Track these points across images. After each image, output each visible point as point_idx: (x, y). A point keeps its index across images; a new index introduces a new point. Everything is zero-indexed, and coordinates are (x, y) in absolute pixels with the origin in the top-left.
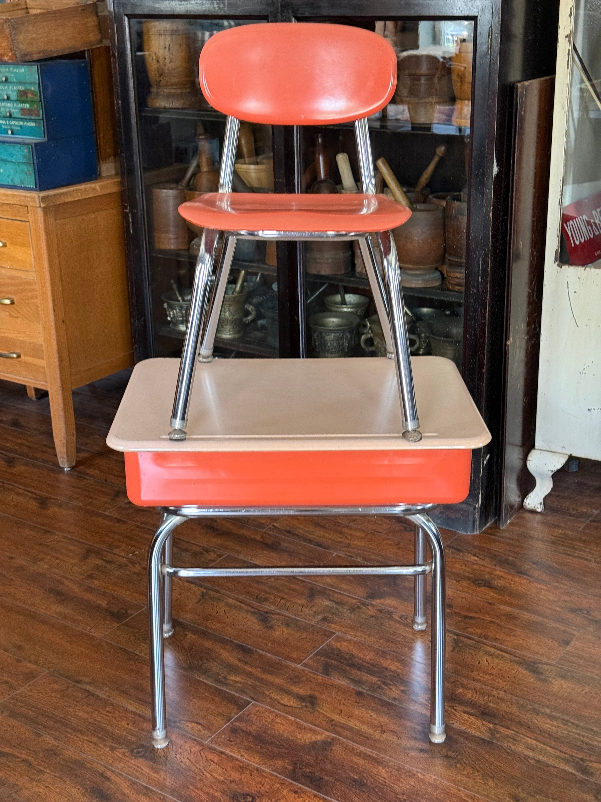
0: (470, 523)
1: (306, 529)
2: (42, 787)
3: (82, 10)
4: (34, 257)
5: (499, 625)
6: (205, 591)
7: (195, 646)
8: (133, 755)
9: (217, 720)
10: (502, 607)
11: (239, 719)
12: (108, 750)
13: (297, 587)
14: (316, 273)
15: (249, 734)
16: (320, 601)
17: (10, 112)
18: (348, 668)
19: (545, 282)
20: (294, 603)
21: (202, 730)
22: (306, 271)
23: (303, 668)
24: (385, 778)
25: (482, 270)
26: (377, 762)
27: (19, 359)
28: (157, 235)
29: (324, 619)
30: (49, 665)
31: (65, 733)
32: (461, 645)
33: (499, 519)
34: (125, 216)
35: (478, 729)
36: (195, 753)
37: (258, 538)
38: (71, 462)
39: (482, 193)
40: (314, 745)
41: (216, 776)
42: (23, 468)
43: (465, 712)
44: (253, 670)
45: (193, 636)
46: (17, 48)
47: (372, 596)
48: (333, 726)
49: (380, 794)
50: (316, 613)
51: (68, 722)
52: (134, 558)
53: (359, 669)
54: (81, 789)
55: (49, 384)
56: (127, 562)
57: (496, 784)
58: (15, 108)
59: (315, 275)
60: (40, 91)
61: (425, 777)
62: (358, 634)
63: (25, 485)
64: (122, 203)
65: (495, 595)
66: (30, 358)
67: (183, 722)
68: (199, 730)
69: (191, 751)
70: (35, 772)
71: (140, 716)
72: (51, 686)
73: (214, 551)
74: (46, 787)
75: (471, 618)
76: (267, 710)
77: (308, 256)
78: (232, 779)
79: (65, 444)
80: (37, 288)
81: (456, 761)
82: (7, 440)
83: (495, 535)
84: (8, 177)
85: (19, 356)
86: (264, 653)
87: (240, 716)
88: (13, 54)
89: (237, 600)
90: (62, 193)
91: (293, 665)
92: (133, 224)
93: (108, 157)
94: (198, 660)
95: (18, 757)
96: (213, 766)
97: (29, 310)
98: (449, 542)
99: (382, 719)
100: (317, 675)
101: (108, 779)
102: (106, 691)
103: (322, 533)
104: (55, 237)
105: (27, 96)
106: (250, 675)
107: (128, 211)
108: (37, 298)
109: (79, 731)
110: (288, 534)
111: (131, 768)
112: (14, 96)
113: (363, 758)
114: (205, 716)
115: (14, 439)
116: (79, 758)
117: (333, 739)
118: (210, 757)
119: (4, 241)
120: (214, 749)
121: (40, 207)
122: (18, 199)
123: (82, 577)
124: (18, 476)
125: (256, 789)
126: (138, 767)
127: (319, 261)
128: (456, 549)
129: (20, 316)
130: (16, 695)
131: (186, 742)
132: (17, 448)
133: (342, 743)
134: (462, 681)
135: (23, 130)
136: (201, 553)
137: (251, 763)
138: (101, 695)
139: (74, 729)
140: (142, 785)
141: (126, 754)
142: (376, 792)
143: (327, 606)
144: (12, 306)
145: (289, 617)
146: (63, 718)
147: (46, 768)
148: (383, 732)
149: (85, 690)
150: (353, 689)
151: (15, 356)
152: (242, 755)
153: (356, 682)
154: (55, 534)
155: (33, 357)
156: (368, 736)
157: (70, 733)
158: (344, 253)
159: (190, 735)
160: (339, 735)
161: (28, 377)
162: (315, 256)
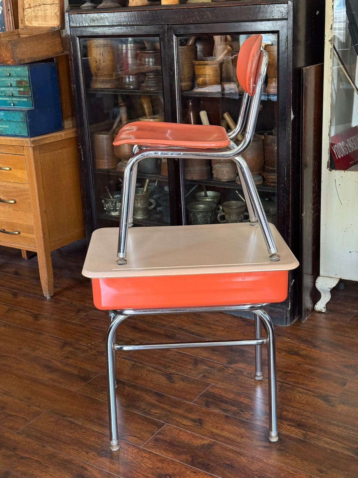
0: (285, 320)
1: (190, 327)
2: (48, 475)
3: (52, 34)
4: (28, 176)
5: (305, 376)
6: (134, 363)
7: (131, 394)
8: (99, 456)
9: (146, 435)
10: (306, 366)
11: (159, 434)
12: (84, 453)
13: (187, 359)
14: (191, 179)
15: (165, 441)
16: (201, 366)
17: (12, 93)
18: (220, 403)
19: (322, 180)
20: (186, 368)
21: (138, 440)
22: (185, 178)
23: (193, 404)
24: (245, 463)
25: (286, 173)
26: (241, 454)
27: (19, 235)
28: (97, 160)
29: (204, 376)
30: (47, 408)
31: (60, 445)
32: (284, 388)
33: (301, 317)
34: (79, 150)
35: (297, 434)
36: (135, 453)
37: (163, 332)
38: (51, 294)
39: (285, 130)
40: (203, 446)
41: (148, 465)
42: (23, 298)
43: (288, 425)
44: (165, 406)
45: (129, 389)
46: (16, 56)
47: (230, 363)
48: (213, 435)
49: (243, 472)
50: (199, 373)
51: (60, 439)
52: (91, 346)
53: (226, 403)
54: (71, 475)
55: (37, 248)
56: (87, 349)
57: (309, 464)
58: (15, 91)
59: (190, 180)
60: (29, 80)
61: (268, 462)
62: (224, 384)
63: (25, 307)
64: (77, 143)
65: (301, 359)
66: (26, 234)
67: (126, 436)
68: (136, 440)
69: (132, 452)
70: (44, 467)
71: (102, 434)
72: (49, 419)
73: (137, 341)
74: (51, 475)
75: (289, 373)
76: (174, 428)
77: (186, 169)
78: (157, 467)
79: (47, 283)
80: (30, 193)
81: (285, 452)
82: (12, 282)
83: (299, 326)
84: (12, 130)
85: (19, 233)
86: (171, 396)
87: (159, 432)
88: (13, 60)
89: (153, 367)
90: (44, 139)
91: (188, 402)
92: (83, 154)
93: (68, 117)
94: (133, 402)
95: (33, 459)
96: (146, 460)
97: (25, 206)
99: (241, 431)
100: (202, 407)
101: (86, 469)
102: (81, 421)
103: (199, 329)
104: (40, 163)
105: (22, 84)
106: (163, 409)
107: (80, 147)
108: (29, 199)
109: (67, 444)
110: (180, 330)
111: (99, 462)
112: (14, 84)
113: (232, 452)
114: (139, 432)
115: (16, 282)
116: (68, 459)
117: (214, 442)
118: (144, 455)
119: (10, 167)
120: (146, 451)
121: (31, 146)
122: (18, 142)
123: (62, 358)
124: (20, 302)
125: (172, 472)
126: (103, 462)
127: (192, 172)
128: (277, 335)
129: (20, 209)
130: (29, 425)
131: (129, 447)
132: (18, 287)
133: (219, 445)
134: (286, 408)
135: (20, 103)
137: (167, 457)
138: (78, 423)
139: (65, 443)
140: (106, 472)
141: (95, 455)
142: (240, 470)
143: (205, 369)
144: (16, 204)
145: (184, 376)
146: (57, 437)
147: (50, 465)
148: (242, 437)
149: (69, 420)
150: (223, 414)
151: (17, 233)
152: (162, 453)
153: (224, 410)
154: (44, 335)
155: (28, 233)
156: (234, 440)
157: (62, 445)
158: (206, 167)
159: (131, 444)
160: (217, 440)
161: (25, 245)
162: (190, 169)
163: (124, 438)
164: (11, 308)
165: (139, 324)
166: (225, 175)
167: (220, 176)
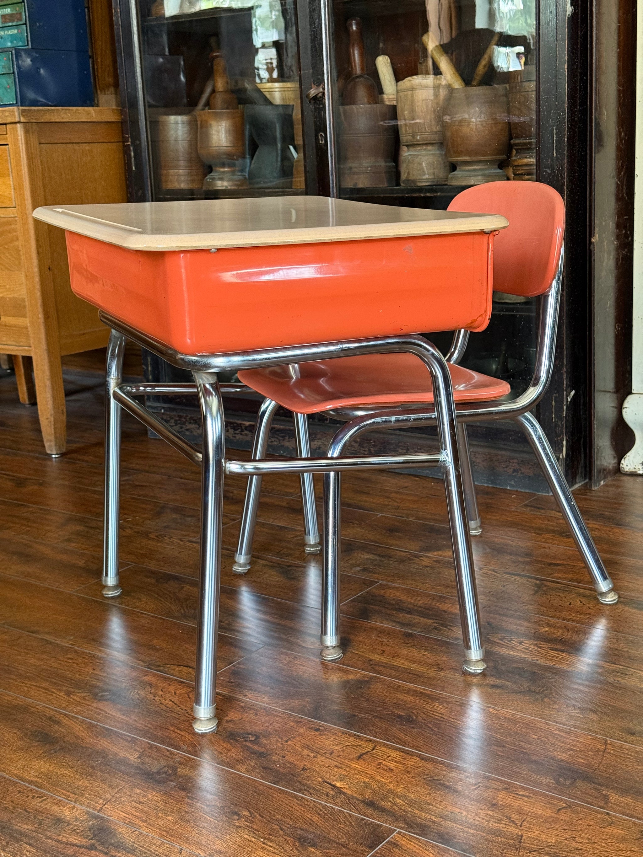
1: (345, 496)
4: (14, 189)
7: (193, 597)
8: (95, 699)
11: (245, 663)
12: (62, 694)
14: (352, 187)
16: (360, 555)
18: (394, 612)
19: (637, 172)
22: (340, 185)
24: (442, 714)
25: (557, 141)
26: (431, 698)
28: (164, 172)
29: (364, 570)
31: (9, 680)
32: (545, 588)
33: (590, 479)
34: (126, 151)
35: (572, 664)
36: (180, 695)
37: (284, 504)
38: (60, 447)
40: (344, 684)
43: (552, 649)
45: (191, 588)
47: (428, 549)
48: (371, 665)
50: (353, 566)
51: (13, 670)
52: (126, 524)
53: (408, 613)
54: (18, 733)
55: (33, 348)
57: (601, 718)
59: (351, 189)
61: (498, 712)
62: (408, 582)
63: (2, 469)
64: (123, 134)
66: (11, 318)
67: (168, 666)
69: (175, 693)
75: (558, 565)
76: (282, 652)
77: (342, 166)
78: (229, 719)
79: (53, 423)
80: (18, 227)
81: (543, 695)
83: (588, 495)
86: (284, 601)
87: (245, 659)
92: (135, 158)
93: (108, 87)
97: (9, 257)
98: (526, 502)
99: (439, 658)
100: (353, 619)
101: (59, 723)
102: (70, 640)
103: (365, 499)
104: (39, 163)
107: (129, 143)
108: (18, 239)
109: (26, 677)
110: (321, 500)
111: (91, 710)
113: (413, 695)
116: (21, 703)
117: (372, 678)
121: (19, 122)
123: (57, 541)
125: (262, 728)
126: (101, 709)
127: (355, 170)
128: (534, 507)
131: (170, 685)
133: (382, 681)
134: (549, 620)
135: (3, 41)
137: (256, 703)
138: (62, 644)
139: (21, 676)
140: (104, 728)
141: (87, 698)
142: (430, 728)
143: (368, 559)
146: (7, 666)
148: (440, 669)
149: (42, 639)
150: (400, 631)
152: (245, 696)
153: (403, 625)
154: (29, 507)
155: (16, 316)
156: (419, 674)
157: (13, 679)
158: (386, 162)
159: (176, 678)
160: (379, 673)
161: (9, 343)
162: (350, 165)
163: (162, 668)
165: (235, 492)
166: (424, 171)
167: (413, 175)
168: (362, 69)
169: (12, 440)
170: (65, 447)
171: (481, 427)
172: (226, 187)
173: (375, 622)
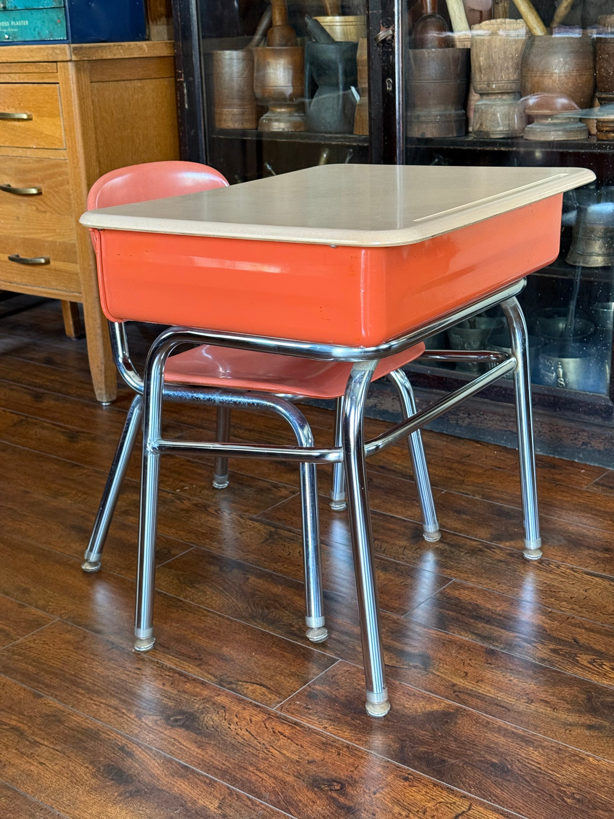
1: (405, 465)
2: (36, 764)
4: (65, 130)
6: (273, 529)
7: (259, 592)
8: (168, 724)
9: (288, 682)
11: (320, 681)
12: (133, 716)
13: (397, 527)
14: (419, 136)
15: (335, 700)
18: (472, 621)
20: (393, 544)
21: (267, 693)
22: (406, 133)
23: (408, 620)
24: (538, 763)
26: (525, 740)
27: (48, 266)
28: (218, 110)
30: (63, 612)
31: (76, 695)
34: (178, 87)
36: (256, 723)
38: (110, 395)
40: (429, 717)
41: (288, 755)
42: (52, 402)
44: (339, 621)
45: (257, 580)
47: (498, 538)
48: (456, 692)
49: (534, 784)
51: (80, 681)
52: (182, 494)
53: (488, 622)
54: (91, 767)
55: (83, 295)
56: (173, 498)
59: (418, 139)
61: (599, 763)
62: (483, 581)
63: (53, 419)
64: (175, 69)
66: (61, 263)
67: (240, 683)
68: (264, 694)
69: (251, 720)
70: (28, 743)
71: (181, 674)
72: (63, 636)
73: (285, 488)
74: (41, 764)
77: (409, 114)
78: (310, 759)
79: (103, 371)
80: (68, 170)
82: (37, 376)
84: (34, 30)
85: (48, 262)
86: (354, 601)
87: (321, 678)
90: (100, 48)
91: (395, 616)
92: (188, 96)
93: (160, 17)
94: (263, 609)
95: (5, 724)
96: (283, 741)
97: (60, 200)
98: (597, 479)
99: (527, 685)
100: (429, 628)
101: (130, 754)
104: (91, 103)
106: (334, 626)
107: (182, 80)
108: (68, 183)
109: (94, 692)
110: (382, 470)
111: (165, 740)
113: (504, 736)
114: (272, 676)
115: (46, 376)
116: (92, 727)
117: (458, 709)
118: (279, 728)
119: (29, 113)
120: (285, 719)
121: (71, 61)
122: (45, 54)
124: (46, 410)
125: (346, 773)
126: (174, 739)
127: (423, 119)
128: (607, 486)
129: (49, 209)
130: (13, 646)
131: (244, 709)
132: (48, 383)
133: (470, 715)
136: (269, 489)
137: (337, 738)
138: (128, 649)
139: (89, 690)
140: (179, 763)
141: (159, 722)
142: (527, 781)
143: (437, 548)
144: (39, 197)
145: (386, 560)
146: (73, 675)
147: (44, 739)
148: (530, 701)
149: (107, 642)
150: (482, 647)
151: (43, 261)
152: (325, 728)
153: (484, 638)
154: (84, 468)
155: (65, 261)
156: (509, 706)
157: (81, 694)
158: (456, 110)
159: (250, 700)
160: (465, 704)
161: (59, 288)
162: (418, 113)
163: (234, 686)
164: (24, 418)
166: (498, 123)
167: (486, 126)
168: (433, 8)
169: (61, 382)
170: (115, 395)
171: (549, 396)
172: (283, 129)
173: (454, 633)
